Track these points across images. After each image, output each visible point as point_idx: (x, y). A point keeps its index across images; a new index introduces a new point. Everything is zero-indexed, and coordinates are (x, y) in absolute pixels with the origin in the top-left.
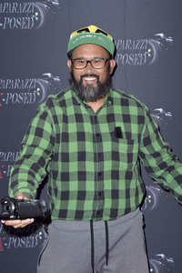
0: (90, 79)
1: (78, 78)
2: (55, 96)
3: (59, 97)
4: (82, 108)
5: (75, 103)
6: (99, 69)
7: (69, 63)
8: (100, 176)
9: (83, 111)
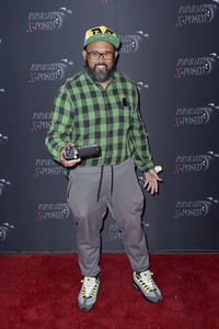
0: (101, 67)
1: (92, 65)
2: (71, 79)
3: (75, 79)
4: (94, 86)
5: (89, 83)
6: (108, 59)
7: (84, 53)
8: (110, 134)
9: (96, 88)
